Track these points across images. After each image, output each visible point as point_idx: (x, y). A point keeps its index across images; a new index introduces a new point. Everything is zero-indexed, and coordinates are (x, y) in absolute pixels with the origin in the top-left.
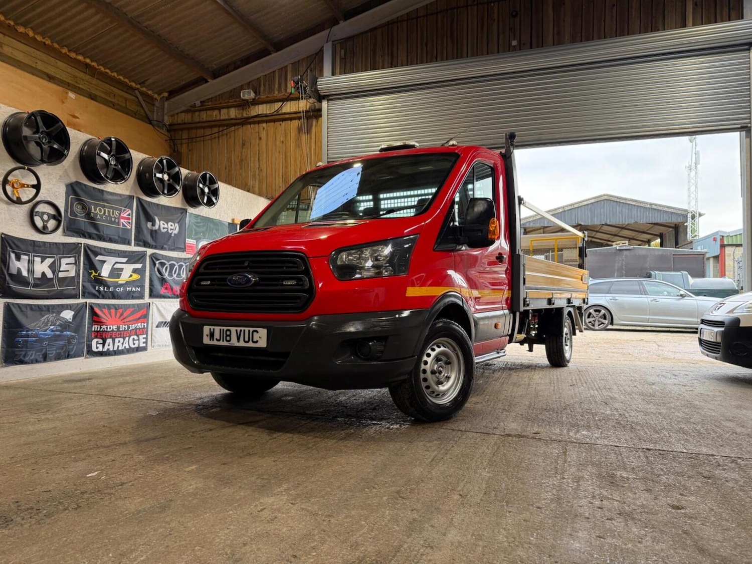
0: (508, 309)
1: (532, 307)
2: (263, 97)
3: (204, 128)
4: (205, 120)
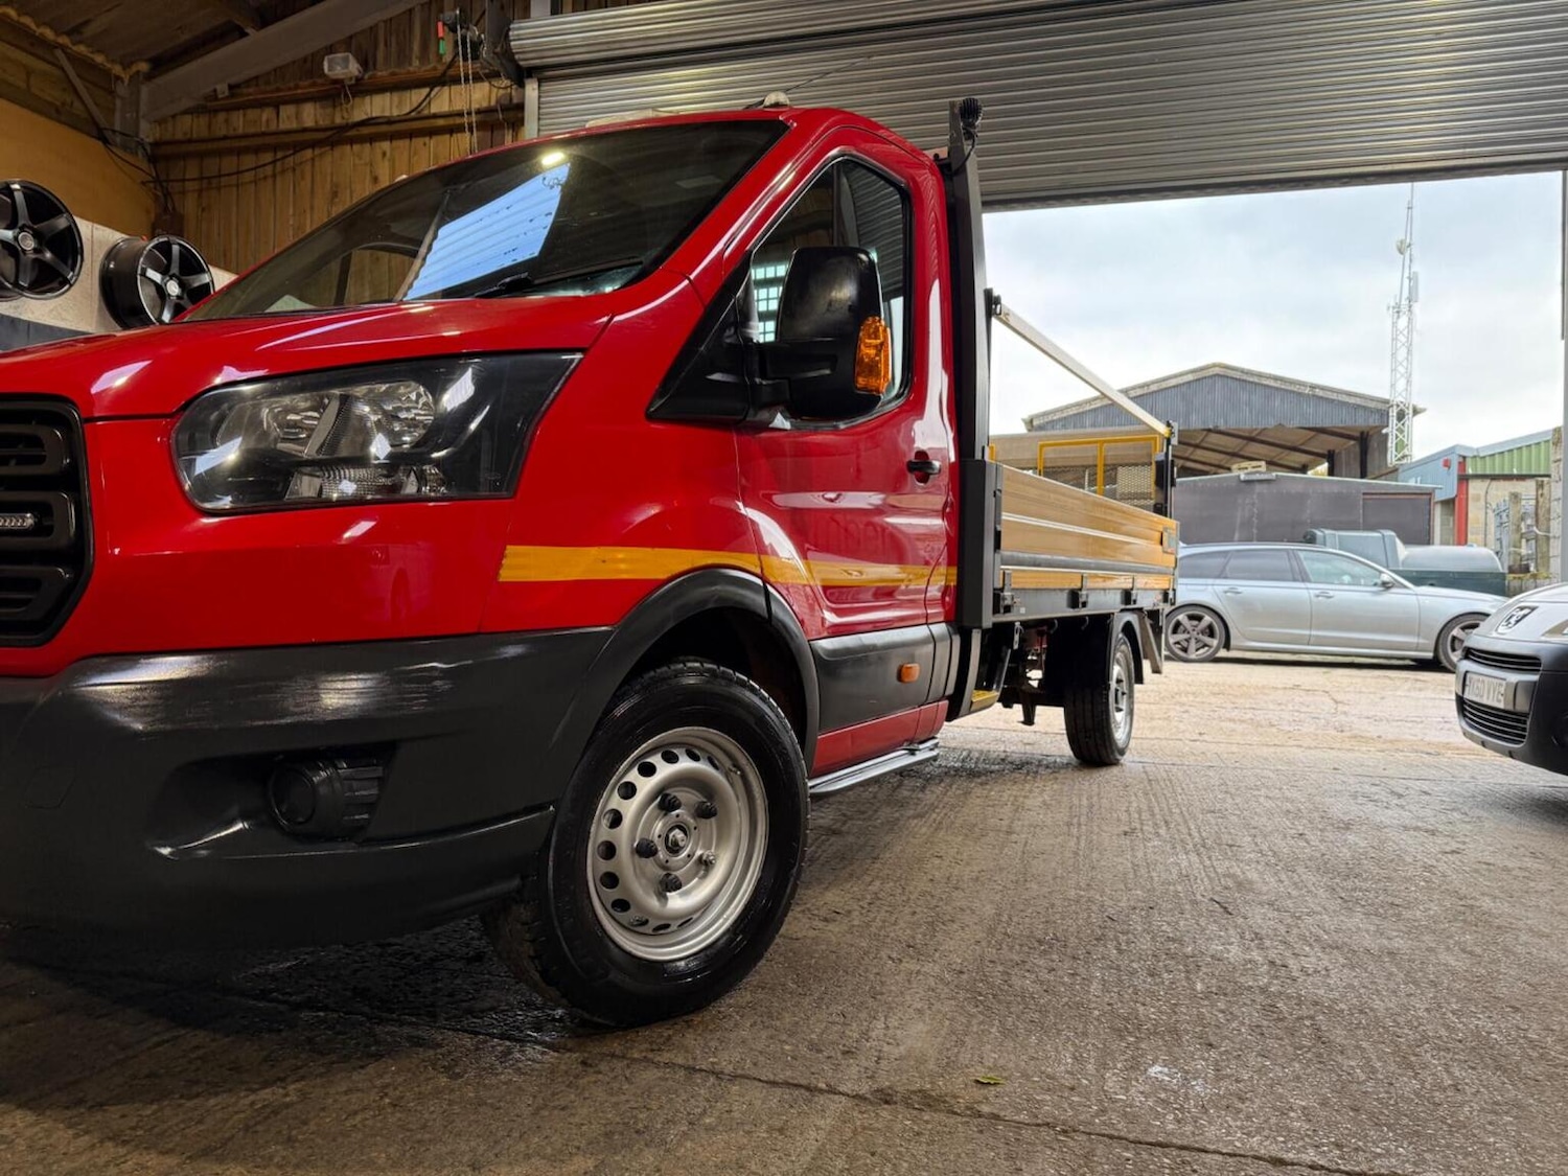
0: (947, 621)
1: (1021, 614)
2: (382, 73)
3: (240, 152)
4: (240, 131)
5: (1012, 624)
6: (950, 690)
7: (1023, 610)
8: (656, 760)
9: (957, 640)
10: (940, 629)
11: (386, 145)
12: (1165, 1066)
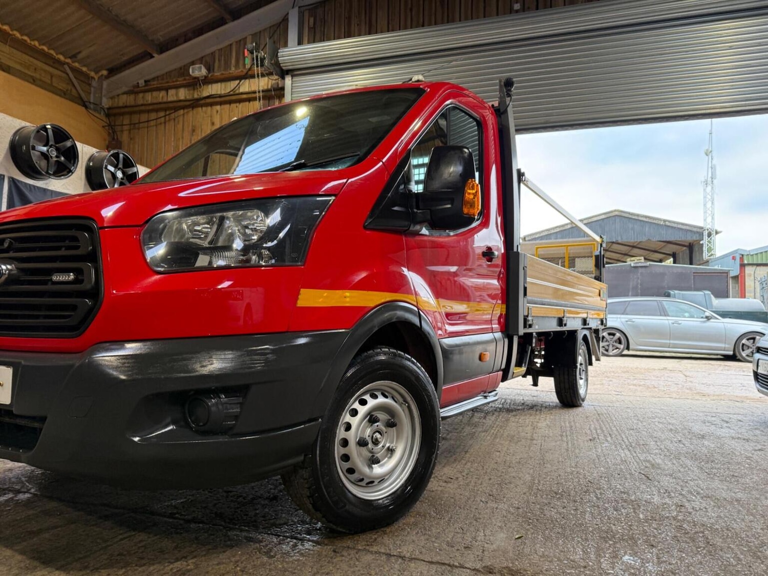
0: (501, 331)
1: (536, 329)
2: (217, 74)
3: (149, 111)
4: (149, 102)
5: (531, 334)
6: (503, 367)
7: (537, 327)
8: (367, 397)
9: (506, 341)
10: (498, 335)
11: (218, 107)
12: (631, 556)
